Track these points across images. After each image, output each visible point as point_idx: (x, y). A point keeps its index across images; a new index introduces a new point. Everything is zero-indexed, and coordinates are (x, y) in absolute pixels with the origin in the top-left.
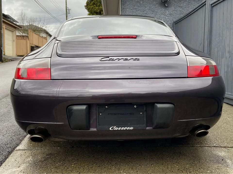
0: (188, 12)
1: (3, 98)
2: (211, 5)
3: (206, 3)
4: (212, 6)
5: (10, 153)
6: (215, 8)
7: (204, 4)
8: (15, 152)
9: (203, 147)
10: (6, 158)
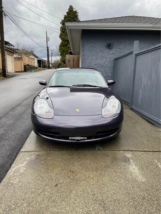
4: (137, 55)
5: (17, 154)
6: (137, 57)
9: (120, 150)
10: (16, 157)
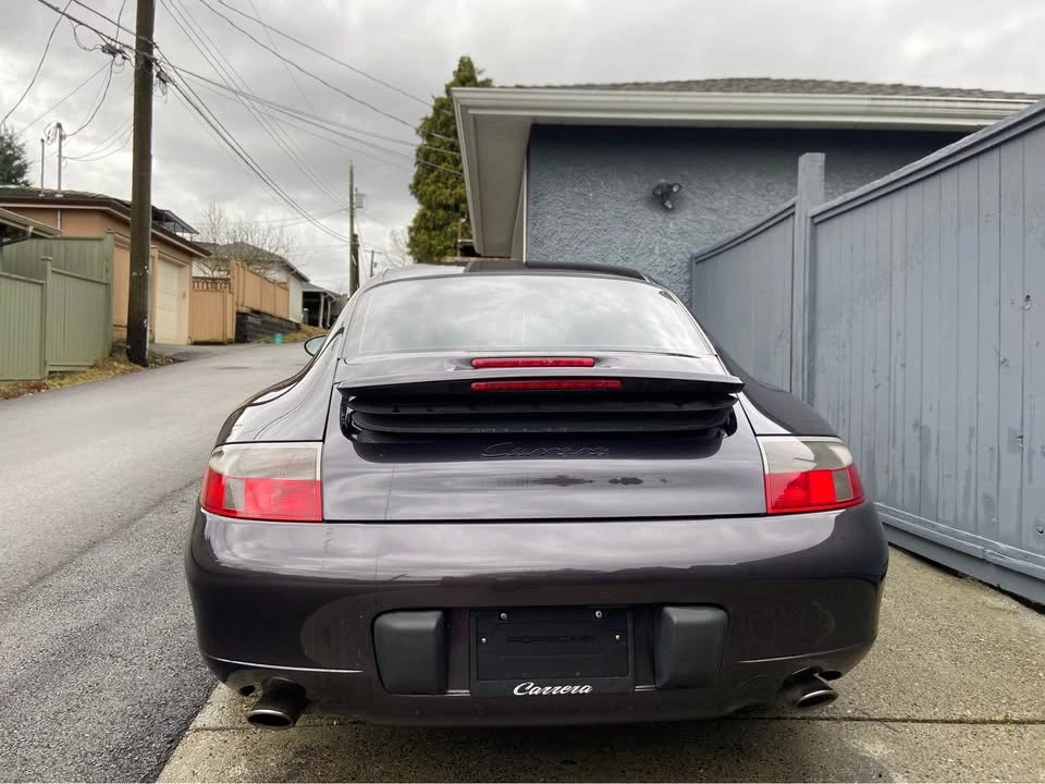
0: (732, 235)
1: (148, 510)
2: (813, 217)
3: (797, 209)
4: (816, 220)
5: (174, 741)
6: (823, 229)
7: (788, 214)
8: (190, 736)
9: (813, 719)
